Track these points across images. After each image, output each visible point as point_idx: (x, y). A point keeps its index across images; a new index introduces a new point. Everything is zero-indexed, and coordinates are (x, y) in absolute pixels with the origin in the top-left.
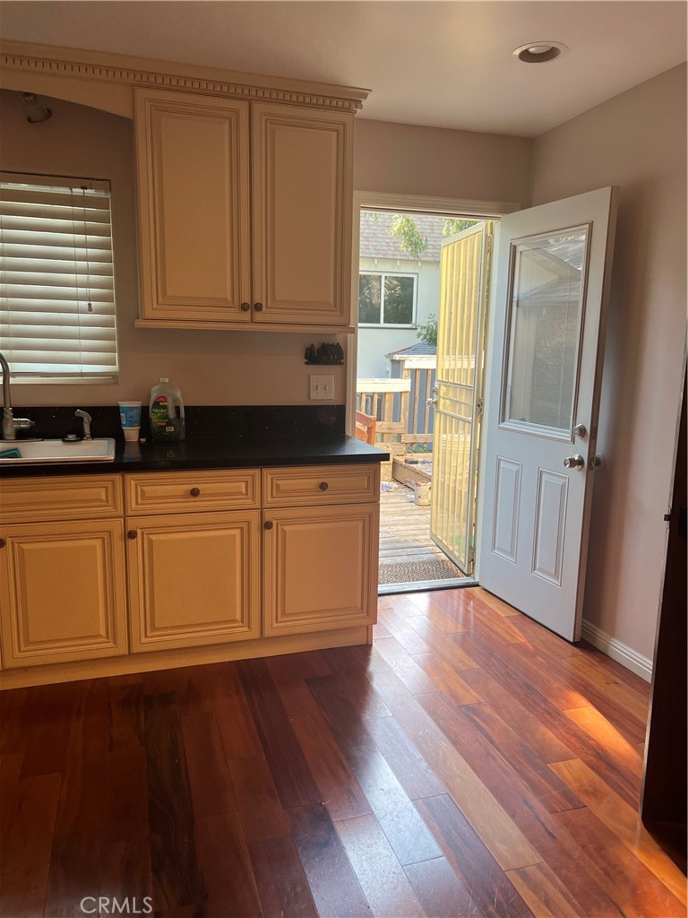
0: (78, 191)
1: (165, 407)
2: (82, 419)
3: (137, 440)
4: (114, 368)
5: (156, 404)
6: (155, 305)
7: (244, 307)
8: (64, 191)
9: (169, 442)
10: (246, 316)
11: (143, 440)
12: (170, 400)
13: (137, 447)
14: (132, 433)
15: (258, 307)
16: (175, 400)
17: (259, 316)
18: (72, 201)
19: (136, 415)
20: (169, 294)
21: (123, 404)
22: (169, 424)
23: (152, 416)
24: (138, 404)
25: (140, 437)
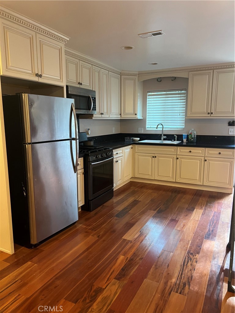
0: (180, 92)
1: (192, 135)
2: (175, 137)
3: (185, 142)
4: (184, 127)
5: (190, 134)
6: (189, 114)
7: (209, 113)
8: (178, 92)
9: (192, 142)
10: (209, 115)
11: (187, 142)
12: (193, 133)
13: (186, 143)
14: (185, 140)
15: (212, 113)
16: (194, 133)
17: (212, 115)
18: (179, 94)
19: (186, 137)
20: (192, 111)
21: (183, 134)
22: (192, 139)
23: (189, 137)
24: (186, 134)
25: (187, 141)
